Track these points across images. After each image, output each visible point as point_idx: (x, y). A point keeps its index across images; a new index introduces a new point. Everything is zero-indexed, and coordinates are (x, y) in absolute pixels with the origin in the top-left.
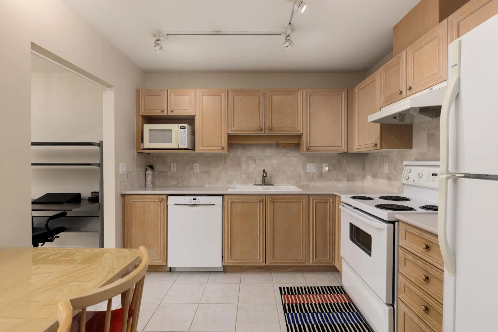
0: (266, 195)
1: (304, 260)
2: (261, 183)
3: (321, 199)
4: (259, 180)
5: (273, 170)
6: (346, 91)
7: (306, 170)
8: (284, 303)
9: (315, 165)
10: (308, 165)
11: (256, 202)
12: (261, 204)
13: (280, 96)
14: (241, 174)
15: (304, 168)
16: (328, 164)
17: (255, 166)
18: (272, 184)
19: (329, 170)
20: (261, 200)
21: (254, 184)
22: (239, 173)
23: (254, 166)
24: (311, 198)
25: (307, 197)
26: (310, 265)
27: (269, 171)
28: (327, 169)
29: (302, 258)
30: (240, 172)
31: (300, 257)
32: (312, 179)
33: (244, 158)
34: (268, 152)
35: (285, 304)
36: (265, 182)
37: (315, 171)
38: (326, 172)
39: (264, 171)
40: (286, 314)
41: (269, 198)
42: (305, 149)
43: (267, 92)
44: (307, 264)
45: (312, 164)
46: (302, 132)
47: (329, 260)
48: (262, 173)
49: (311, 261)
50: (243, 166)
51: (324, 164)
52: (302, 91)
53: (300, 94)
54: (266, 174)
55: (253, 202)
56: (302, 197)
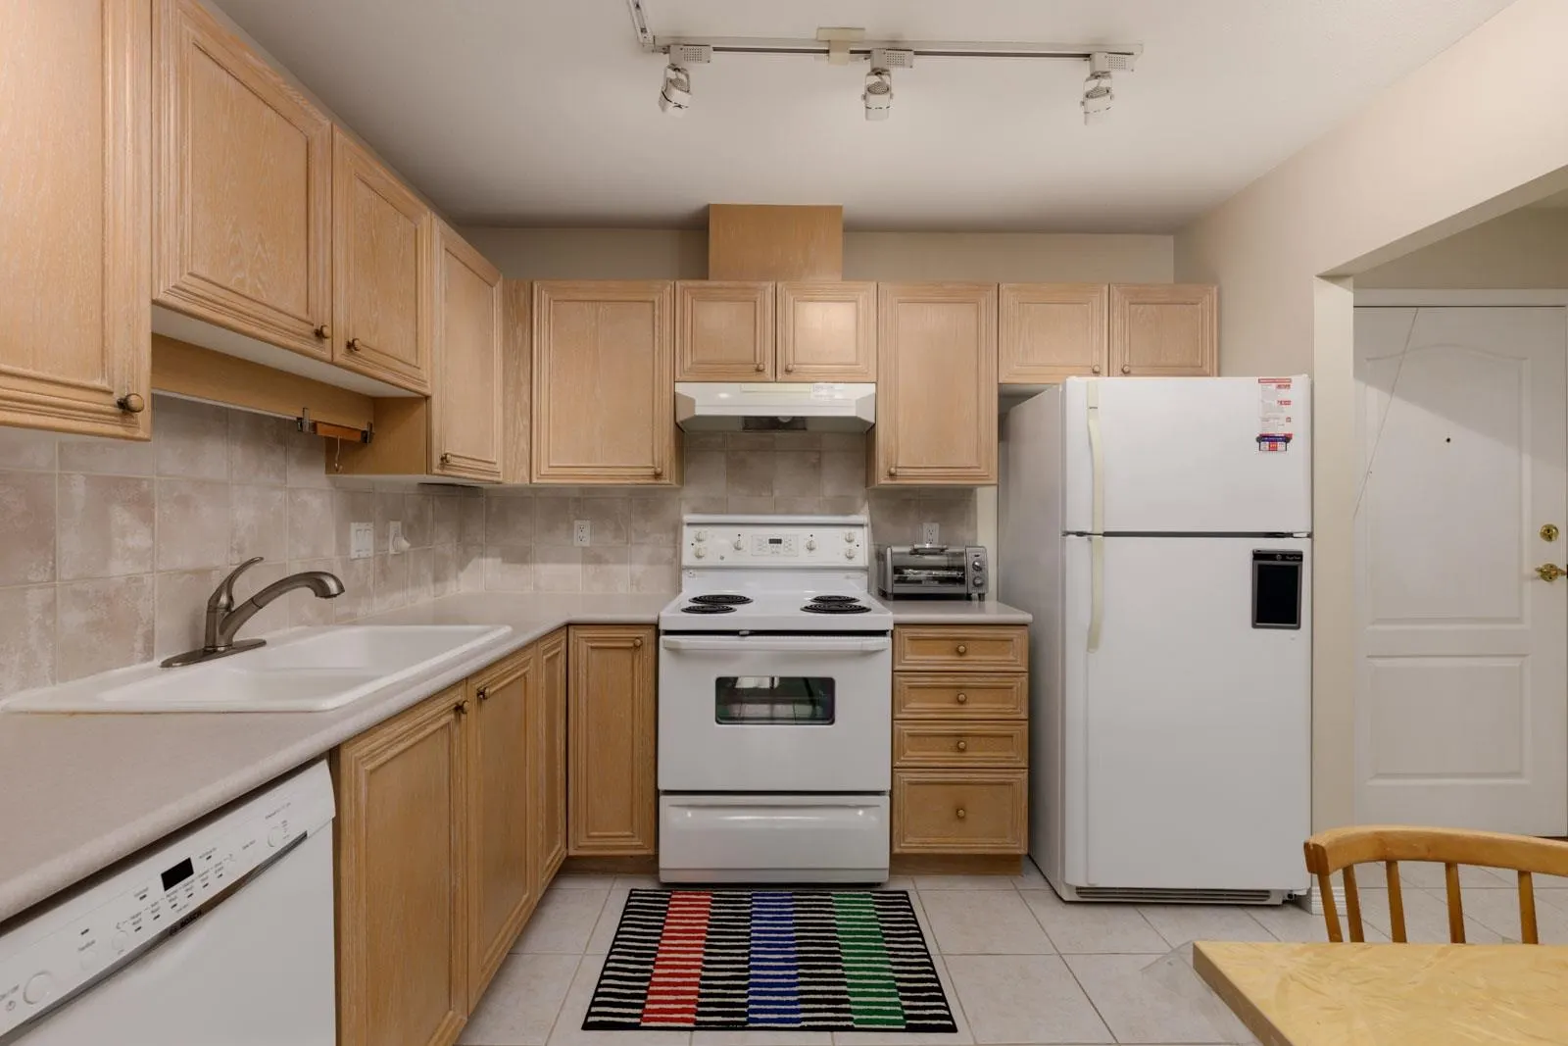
4: (177, 627)
7: (348, 549)
8: (691, 1025)
9: (371, 527)
10: (353, 527)
14: (50, 608)
15: (343, 545)
17: (149, 542)
22: (35, 598)
30: (50, 591)
32: (361, 589)
33: (79, 488)
35: (696, 1023)
37: (371, 554)
40: (749, 1026)
45: (363, 526)
46: (429, 391)
50: (71, 544)
51: (391, 523)
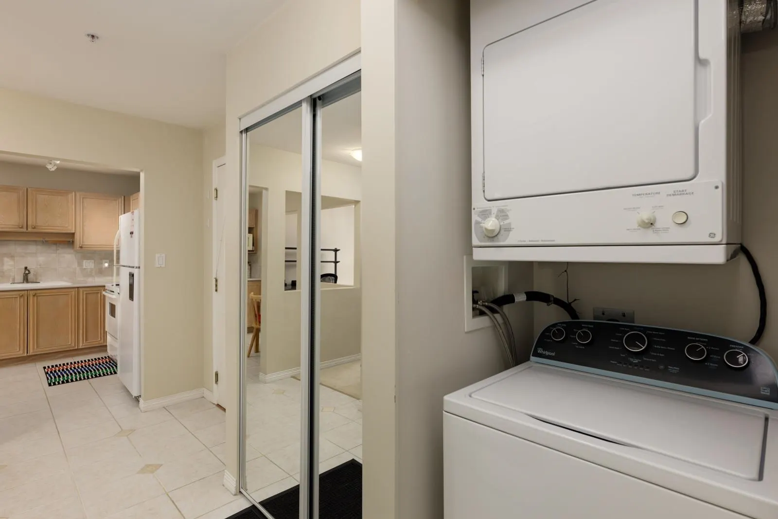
0: (27, 290)
1: (73, 345)
2: (22, 281)
3: (93, 291)
4: (20, 277)
5: (39, 267)
6: (123, 197)
7: (82, 266)
8: (46, 372)
9: (93, 261)
10: (85, 261)
11: (15, 297)
12: (22, 299)
13: (47, 196)
15: (80, 265)
16: (108, 261)
18: (37, 281)
19: (109, 265)
20: (21, 295)
21: (11, 282)
23: (11, 263)
24: (81, 290)
25: (77, 289)
26: (80, 347)
27: (33, 268)
28: (106, 265)
29: (71, 343)
31: (69, 342)
32: (90, 275)
34: (32, 248)
36: (26, 279)
37: (93, 267)
38: (106, 268)
39: (26, 268)
40: (48, 375)
41: (32, 293)
42: (78, 246)
43: (29, 190)
44: (77, 348)
45: (90, 261)
46: (74, 232)
47: (100, 340)
48: (23, 270)
49: (81, 344)
51: (104, 261)
52: (74, 193)
53: (72, 196)
54: (29, 271)
55: (13, 298)
56: (72, 290)
